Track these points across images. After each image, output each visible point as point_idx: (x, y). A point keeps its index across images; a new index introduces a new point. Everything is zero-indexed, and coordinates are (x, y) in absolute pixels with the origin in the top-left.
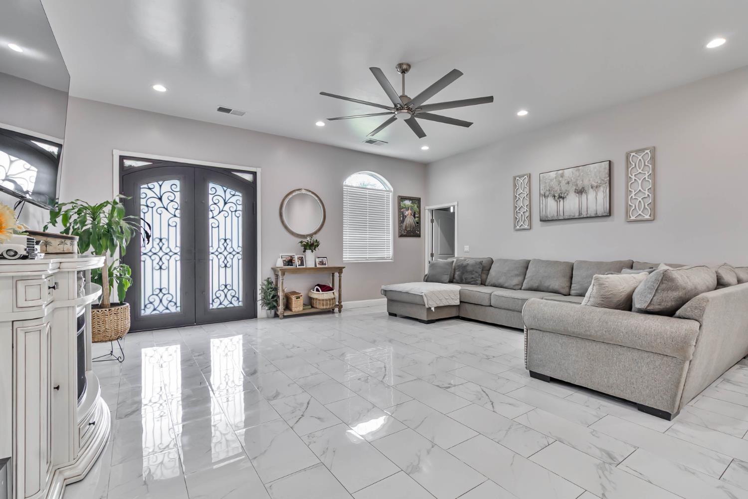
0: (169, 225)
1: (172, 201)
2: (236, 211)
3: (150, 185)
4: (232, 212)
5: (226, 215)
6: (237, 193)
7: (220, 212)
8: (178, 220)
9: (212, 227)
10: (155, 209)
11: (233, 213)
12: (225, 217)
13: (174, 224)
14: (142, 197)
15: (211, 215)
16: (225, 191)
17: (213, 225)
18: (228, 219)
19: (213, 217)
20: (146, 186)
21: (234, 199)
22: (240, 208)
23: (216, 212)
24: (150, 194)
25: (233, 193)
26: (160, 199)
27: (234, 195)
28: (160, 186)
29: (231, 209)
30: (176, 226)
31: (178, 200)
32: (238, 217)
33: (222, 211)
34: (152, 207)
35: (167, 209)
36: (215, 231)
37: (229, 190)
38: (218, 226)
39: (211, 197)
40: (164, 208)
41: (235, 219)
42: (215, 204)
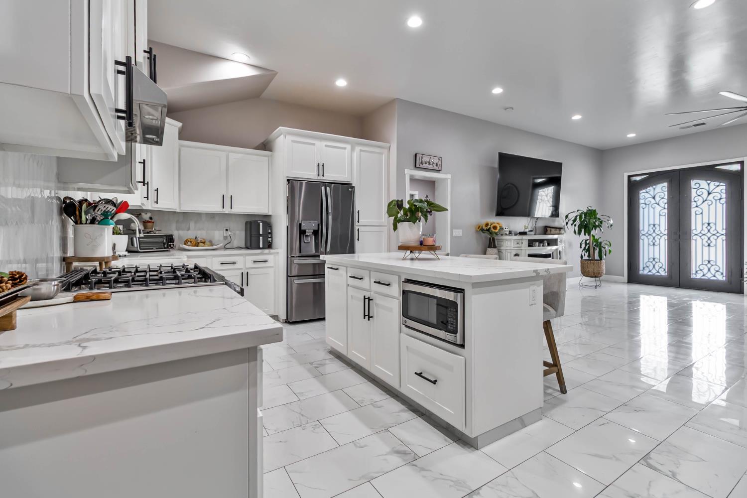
0: (660, 215)
1: (662, 198)
2: (720, 199)
3: (648, 190)
4: (716, 200)
5: (709, 204)
6: (721, 184)
7: (703, 202)
8: (666, 211)
9: (696, 214)
10: (650, 205)
11: (718, 201)
12: (709, 205)
13: (664, 214)
14: (641, 198)
15: (694, 204)
16: (709, 184)
17: (697, 213)
18: (713, 207)
19: (697, 206)
20: (644, 191)
21: (718, 189)
22: (724, 196)
23: (699, 203)
24: (647, 195)
25: (717, 184)
26: (654, 198)
27: (718, 186)
28: (654, 189)
29: (716, 198)
30: (665, 215)
31: (666, 197)
32: (723, 204)
33: (706, 200)
34: (648, 204)
35: (658, 204)
36: (699, 217)
37: (712, 183)
38: (702, 213)
39: (694, 191)
40: (656, 204)
41: (719, 206)
42: (699, 195)
